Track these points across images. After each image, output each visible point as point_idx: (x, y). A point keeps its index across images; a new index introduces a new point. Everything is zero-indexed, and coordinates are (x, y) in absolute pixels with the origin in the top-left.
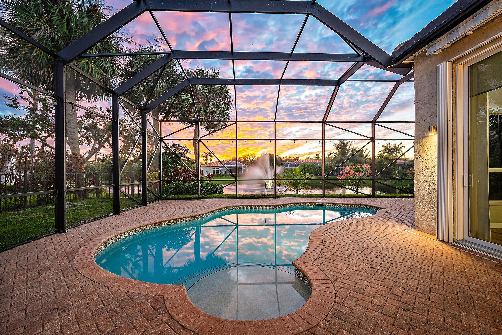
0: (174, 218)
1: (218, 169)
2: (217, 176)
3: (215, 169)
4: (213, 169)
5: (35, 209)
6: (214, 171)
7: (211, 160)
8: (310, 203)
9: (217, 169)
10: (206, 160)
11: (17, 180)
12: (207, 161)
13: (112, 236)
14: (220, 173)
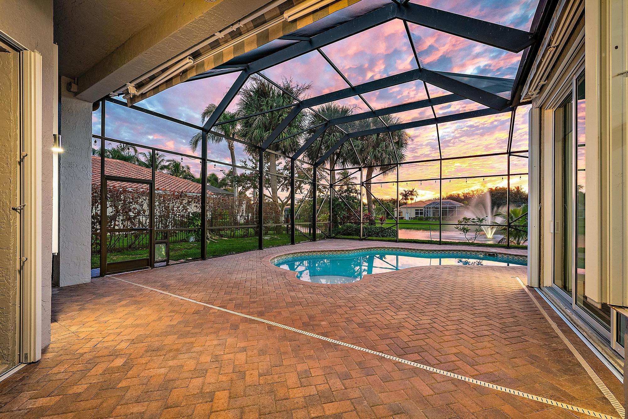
0: (325, 250)
1: (422, 210)
2: (421, 219)
3: (418, 210)
4: (416, 210)
5: (253, 238)
6: (417, 213)
7: (412, 199)
8: (478, 251)
9: (420, 210)
10: (406, 199)
11: (245, 219)
12: (407, 201)
13: (283, 254)
14: (425, 216)
